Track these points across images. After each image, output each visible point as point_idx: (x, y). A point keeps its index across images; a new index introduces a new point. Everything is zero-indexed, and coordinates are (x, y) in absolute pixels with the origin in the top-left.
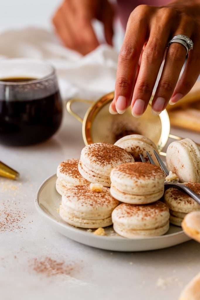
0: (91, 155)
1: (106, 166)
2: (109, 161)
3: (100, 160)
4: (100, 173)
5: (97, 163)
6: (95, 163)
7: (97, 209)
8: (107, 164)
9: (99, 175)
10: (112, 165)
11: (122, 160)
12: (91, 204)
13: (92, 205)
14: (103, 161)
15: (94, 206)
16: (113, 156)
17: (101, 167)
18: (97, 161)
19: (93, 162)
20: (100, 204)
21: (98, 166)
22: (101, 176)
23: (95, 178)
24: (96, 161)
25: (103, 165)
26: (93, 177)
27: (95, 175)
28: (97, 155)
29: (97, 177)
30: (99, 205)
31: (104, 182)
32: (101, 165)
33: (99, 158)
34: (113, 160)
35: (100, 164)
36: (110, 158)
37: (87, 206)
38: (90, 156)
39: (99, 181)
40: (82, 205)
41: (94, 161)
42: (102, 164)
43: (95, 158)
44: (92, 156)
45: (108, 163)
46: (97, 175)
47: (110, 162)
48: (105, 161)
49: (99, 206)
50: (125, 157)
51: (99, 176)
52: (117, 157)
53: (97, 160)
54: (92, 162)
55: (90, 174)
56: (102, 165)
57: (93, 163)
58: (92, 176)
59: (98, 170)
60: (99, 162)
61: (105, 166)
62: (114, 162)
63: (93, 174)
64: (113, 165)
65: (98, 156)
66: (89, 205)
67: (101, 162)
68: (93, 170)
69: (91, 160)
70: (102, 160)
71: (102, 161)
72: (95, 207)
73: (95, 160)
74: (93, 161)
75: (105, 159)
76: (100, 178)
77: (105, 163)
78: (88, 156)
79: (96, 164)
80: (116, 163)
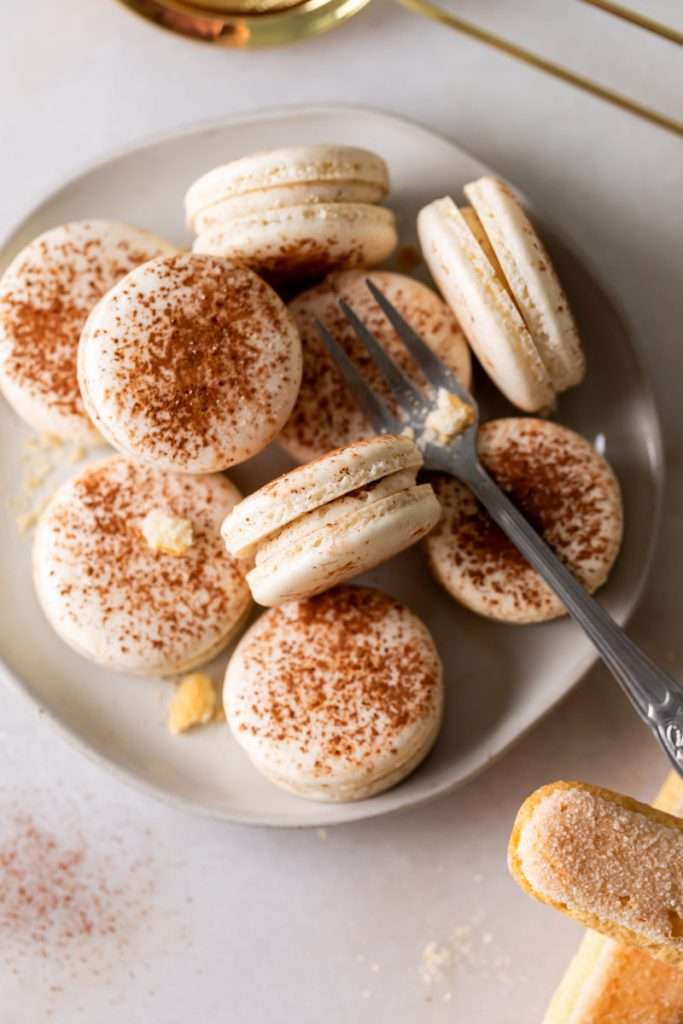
0: (130, 401)
1: (195, 458)
2: (204, 425)
3: (169, 433)
5: (160, 452)
6: (152, 451)
7: (178, 658)
8: (197, 446)
10: (217, 449)
11: (253, 390)
12: (156, 637)
13: (158, 644)
14: (182, 433)
15: (166, 649)
17: (177, 466)
18: (155, 439)
19: (141, 446)
20: (189, 632)
21: (166, 460)
24: (153, 443)
25: (183, 455)
28: (156, 404)
30: (186, 638)
32: (174, 457)
33: (164, 420)
34: (218, 415)
35: (171, 452)
37: (140, 652)
38: (127, 413)
40: (124, 650)
41: (147, 442)
42: (180, 452)
43: (149, 420)
44: (135, 410)
45: (199, 440)
47: (208, 436)
48: (186, 430)
49: (185, 645)
52: (232, 384)
53: (155, 435)
54: (137, 444)
56: (178, 459)
57: (142, 451)
60: (164, 446)
61: (189, 460)
62: (225, 426)
64: (220, 443)
65: (159, 409)
66: (150, 645)
67: (172, 440)
69: (132, 432)
70: (175, 432)
71: (178, 437)
72: (172, 651)
73: (147, 436)
74: (142, 442)
75: (189, 422)
77: (190, 446)
78: (119, 412)
79: (156, 454)
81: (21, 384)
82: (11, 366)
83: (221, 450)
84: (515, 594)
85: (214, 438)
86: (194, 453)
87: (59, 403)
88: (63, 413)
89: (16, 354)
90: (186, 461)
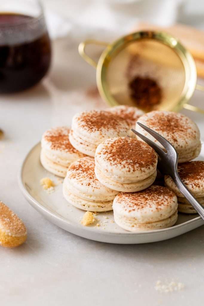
0: (82, 119)
1: (94, 132)
2: (99, 127)
3: (89, 126)
4: (87, 140)
5: (85, 129)
8: (95, 130)
9: (86, 142)
10: (100, 132)
11: (116, 128)
14: (93, 127)
16: (107, 123)
17: (88, 133)
18: (85, 126)
21: (85, 131)
22: (88, 144)
23: (82, 146)
24: (84, 127)
26: (81, 145)
27: (82, 142)
28: (88, 121)
29: (84, 145)
31: (92, 151)
32: (88, 130)
33: (89, 124)
34: (104, 127)
35: (88, 129)
36: (103, 124)
38: (79, 121)
39: (86, 150)
42: (90, 130)
43: (85, 123)
44: (82, 121)
45: (97, 129)
46: (85, 142)
47: (100, 129)
48: (94, 127)
50: (121, 126)
51: (87, 144)
52: (111, 125)
53: (85, 125)
55: (77, 141)
56: (89, 131)
58: (79, 143)
59: (85, 136)
61: (92, 132)
62: (105, 130)
63: (80, 141)
67: (89, 127)
68: (81, 136)
69: (79, 124)
70: (91, 126)
71: (91, 127)
73: (83, 125)
74: (81, 127)
75: (95, 125)
76: (88, 146)
77: (93, 130)
79: (83, 129)
80: (107, 131)
81: (57, 149)
82: (52, 147)
83: (102, 133)
84: (192, 185)
85: (101, 130)
86: (94, 131)
87: (69, 151)
88: (71, 153)
89: (53, 144)
90: (91, 132)
